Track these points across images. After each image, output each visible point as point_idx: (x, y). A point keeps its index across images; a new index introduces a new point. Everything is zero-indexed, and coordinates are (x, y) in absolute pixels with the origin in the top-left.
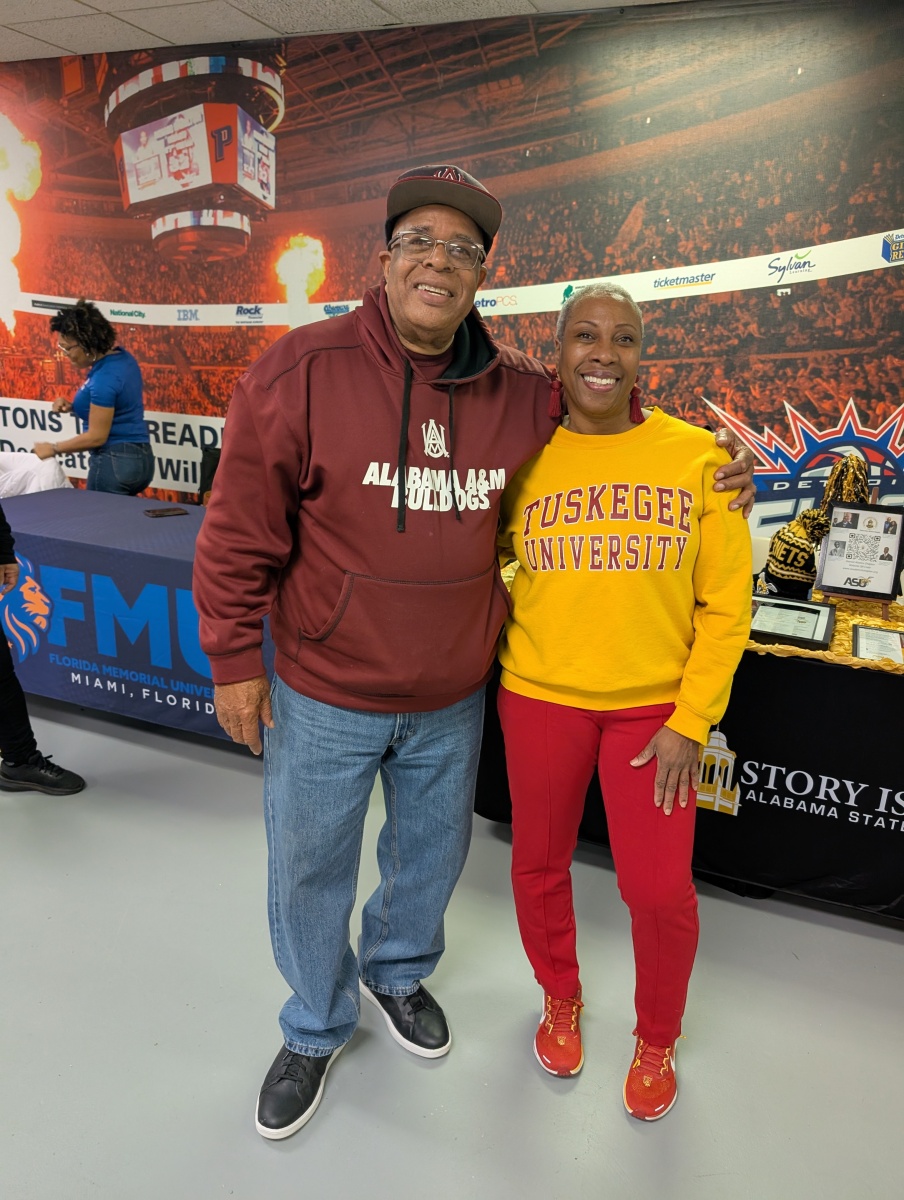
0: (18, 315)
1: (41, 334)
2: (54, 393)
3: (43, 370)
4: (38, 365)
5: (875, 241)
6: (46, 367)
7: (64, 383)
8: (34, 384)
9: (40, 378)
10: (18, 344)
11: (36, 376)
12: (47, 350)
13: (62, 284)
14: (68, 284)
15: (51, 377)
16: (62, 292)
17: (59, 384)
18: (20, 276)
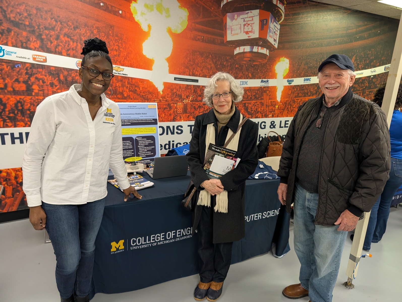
0: (165, 84)
1: (177, 92)
2: (180, 117)
3: (176, 108)
4: (174, 106)
5: (383, 67)
6: (178, 107)
7: (186, 113)
8: (170, 115)
9: (174, 111)
10: (163, 97)
11: (172, 110)
12: (180, 99)
13: (192, 71)
14: (194, 71)
15: (180, 111)
16: (191, 74)
17: (184, 113)
18: (169, 66)
